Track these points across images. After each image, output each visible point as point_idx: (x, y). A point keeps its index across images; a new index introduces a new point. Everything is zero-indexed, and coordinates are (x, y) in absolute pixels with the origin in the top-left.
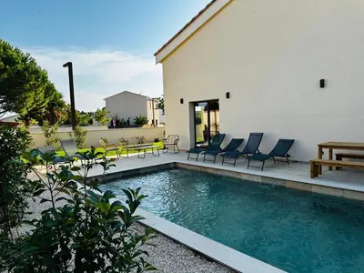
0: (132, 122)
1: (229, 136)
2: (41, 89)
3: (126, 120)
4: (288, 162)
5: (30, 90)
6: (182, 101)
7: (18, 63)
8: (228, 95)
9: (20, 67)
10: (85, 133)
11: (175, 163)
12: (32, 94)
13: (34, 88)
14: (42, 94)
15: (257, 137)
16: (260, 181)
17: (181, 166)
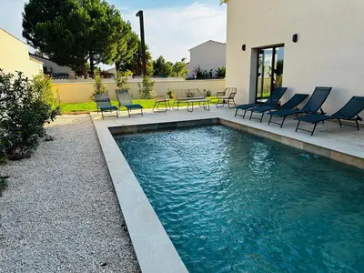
0: (214, 73)
1: (291, 90)
2: (123, 40)
3: (208, 71)
4: (358, 127)
5: (113, 42)
6: (244, 48)
7: (102, 16)
8: (295, 38)
9: (103, 19)
10: (152, 84)
11: (218, 119)
12: (115, 46)
13: (116, 39)
14: (125, 46)
15: (323, 93)
16: (302, 148)
17: (223, 122)
